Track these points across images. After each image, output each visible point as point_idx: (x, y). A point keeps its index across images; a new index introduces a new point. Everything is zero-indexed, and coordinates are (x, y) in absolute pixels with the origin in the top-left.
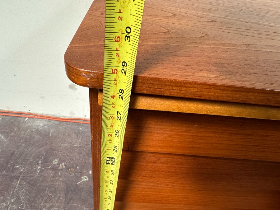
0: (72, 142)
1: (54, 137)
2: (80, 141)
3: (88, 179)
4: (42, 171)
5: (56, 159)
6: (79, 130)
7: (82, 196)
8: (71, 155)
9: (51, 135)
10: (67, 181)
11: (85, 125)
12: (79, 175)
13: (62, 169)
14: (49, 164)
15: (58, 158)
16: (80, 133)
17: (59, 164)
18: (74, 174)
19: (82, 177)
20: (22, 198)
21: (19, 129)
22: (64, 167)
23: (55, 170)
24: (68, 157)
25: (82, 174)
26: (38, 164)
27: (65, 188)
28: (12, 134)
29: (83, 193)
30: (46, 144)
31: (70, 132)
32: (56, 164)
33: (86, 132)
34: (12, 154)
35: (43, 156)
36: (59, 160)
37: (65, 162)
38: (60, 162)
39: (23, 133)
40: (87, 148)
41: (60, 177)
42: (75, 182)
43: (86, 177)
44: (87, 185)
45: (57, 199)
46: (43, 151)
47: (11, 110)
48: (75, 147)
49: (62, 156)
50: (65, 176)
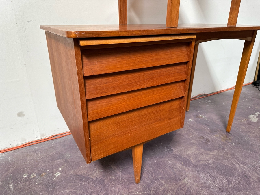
0: (33, 158)
1: (15, 161)
2: (40, 155)
3: (60, 174)
4: (15, 187)
5: (24, 174)
6: (35, 149)
7: (61, 185)
8: (37, 166)
9: (10, 161)
10: (43, 182)
11: (39, 144)
12: (51, 174)
13: (34, 178)
14: (20, 179)
15: (26, 172)
16: (37, 151)
18: (47, 175)
19: (55, 175)
22: (35, 175)
23: (27, 181)
24: (35, 169)
25: (53, 173)
26: (9, 184)
27: (44, 187)
29: (61, 183)
30: (10, 169)
31: (28, 153)
32: (27, 177)
33: (41, 148)
35: (11, 177)
36: (28, 173)
37: (34, 172)
38: (29, 174)
40: (48, 157)
41: (36, 182)
42: (50, 180)
43: (58, 173)
44: (61, 177)
46: (9, 174)
48: (38, 160)
49: (29, 170)
50: (39, 180)
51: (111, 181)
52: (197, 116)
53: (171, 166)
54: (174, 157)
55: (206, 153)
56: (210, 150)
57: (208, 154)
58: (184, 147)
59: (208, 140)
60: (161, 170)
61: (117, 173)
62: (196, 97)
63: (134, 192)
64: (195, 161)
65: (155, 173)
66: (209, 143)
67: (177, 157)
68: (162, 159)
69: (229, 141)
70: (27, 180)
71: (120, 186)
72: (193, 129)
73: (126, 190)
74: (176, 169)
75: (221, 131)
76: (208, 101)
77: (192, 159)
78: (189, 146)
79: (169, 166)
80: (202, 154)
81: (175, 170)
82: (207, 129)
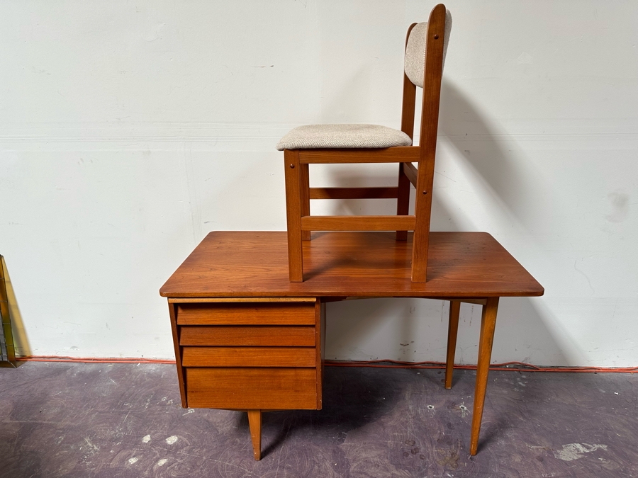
1: (166, 379)
3: (194, 411)
4: (149, 406)
5: (164, 397)
9: (162, 377)
10: (173, 413)
13: (170, 405)
14: (158, 401)
17: (167, 401)
18: (182, 407)
19: (189, 410)
20: (129, 428)
21: (130, 374)
22: (172, 403)
26: (147, 402)
27: (171, 419)
28: (123, 378)
29: (187, 422)
30: (157, 385)
34: (122, 395)
35: (152, 394)
36: (168, 398)
37: (173, 399)
39: (134, 377)
41: (167, 411)
44: (192, 416)
45: (161, 427)
46: (153, 391)
47: (124, 357)
49: (171, 394)
50: (172, 410)
51: (233, 443)
52: (453, 405)
53: (316, 460)
54: (334, 452)
55: (385, 468)
56: (398, 466)
57: (388, 471)
58: (365, 444)
59: (415, 451)
60: (298, 460)
61: (247, 438)
62: (506, 365)
63: (244, 467)
64: (356, 470)
65: (288, 458)
66: (411, 456)
67: (337, 454)
68: (316, 447)
69: (451, 468)
70: (163, 405)
71: (236, 453)
72: (415, 423)
73: (238, 461)
74: (319, 467)
75: (462, 446)
76: (520, 383)
77: (355, 465)
78: (374, 447)
79: (315, 459)
80: (379, 466)
81: (316, 467)
82: (441, 433)
